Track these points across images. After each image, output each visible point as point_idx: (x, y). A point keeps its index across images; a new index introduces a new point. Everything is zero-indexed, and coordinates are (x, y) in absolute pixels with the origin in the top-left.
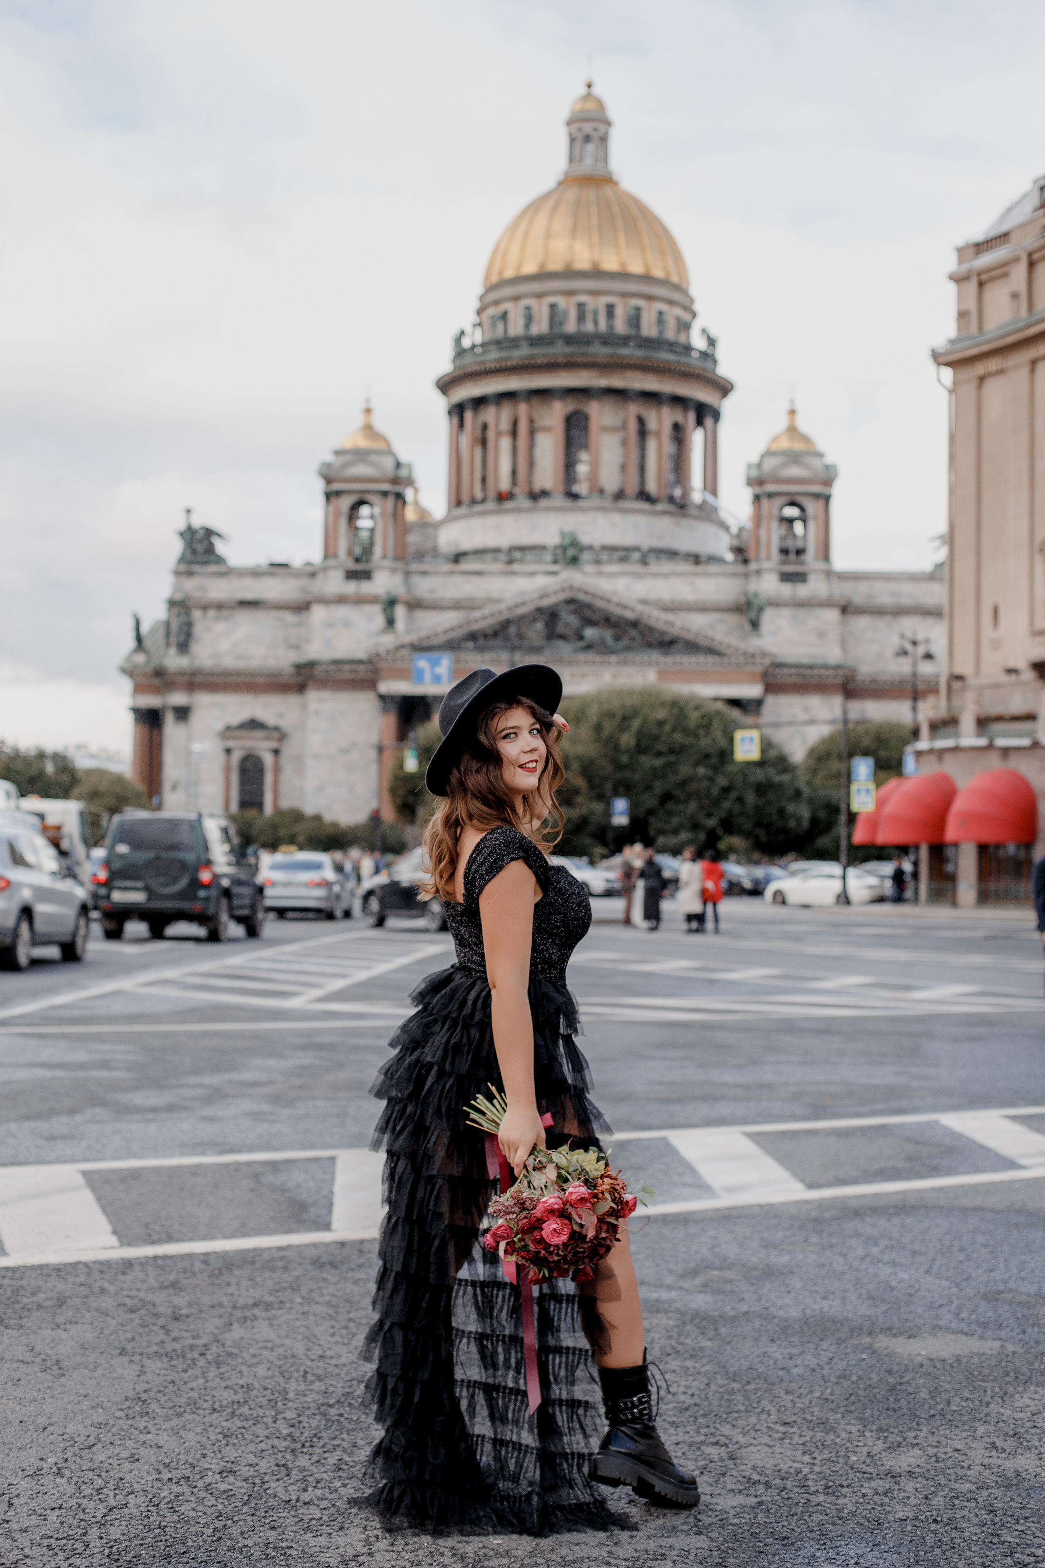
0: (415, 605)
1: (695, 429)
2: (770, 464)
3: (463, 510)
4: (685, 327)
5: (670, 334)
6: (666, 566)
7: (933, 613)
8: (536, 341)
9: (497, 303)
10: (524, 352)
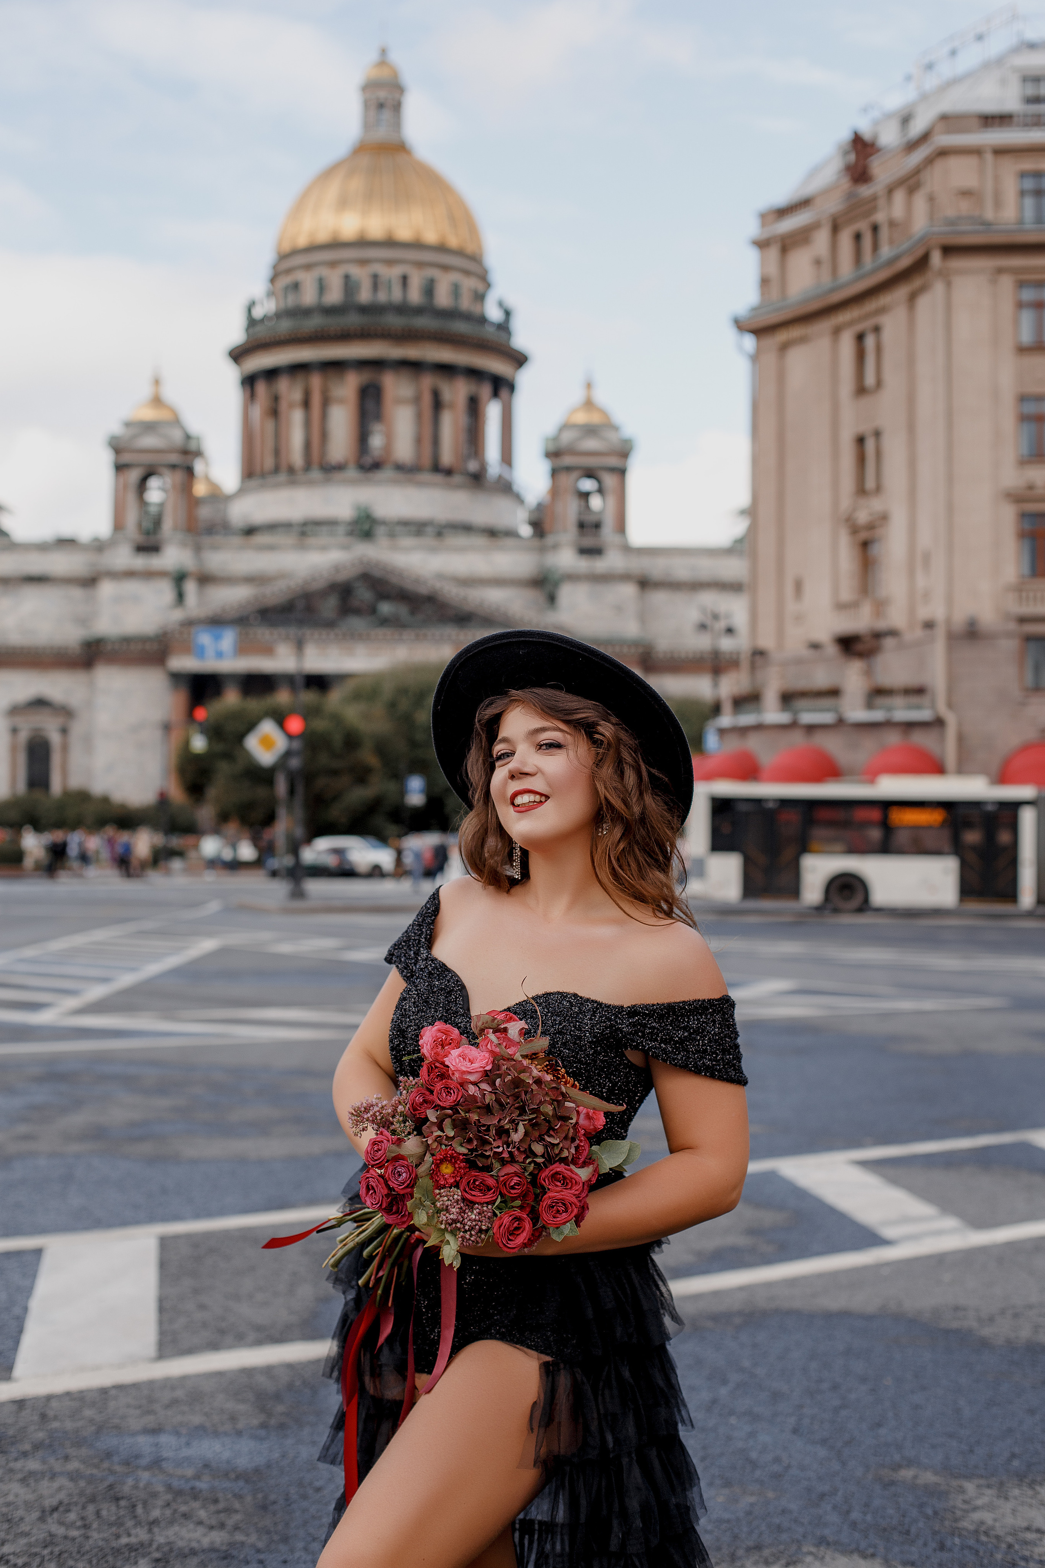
0: (205, 579)
1: (489, 401)
2: (567, 437)
3: (253, 483)
4: (480, 297)
5: (465, 304)
6: (461, 540)
7: (734, 587)
8: (330, 311)
9: (289, 271)
10: (315, 322)
